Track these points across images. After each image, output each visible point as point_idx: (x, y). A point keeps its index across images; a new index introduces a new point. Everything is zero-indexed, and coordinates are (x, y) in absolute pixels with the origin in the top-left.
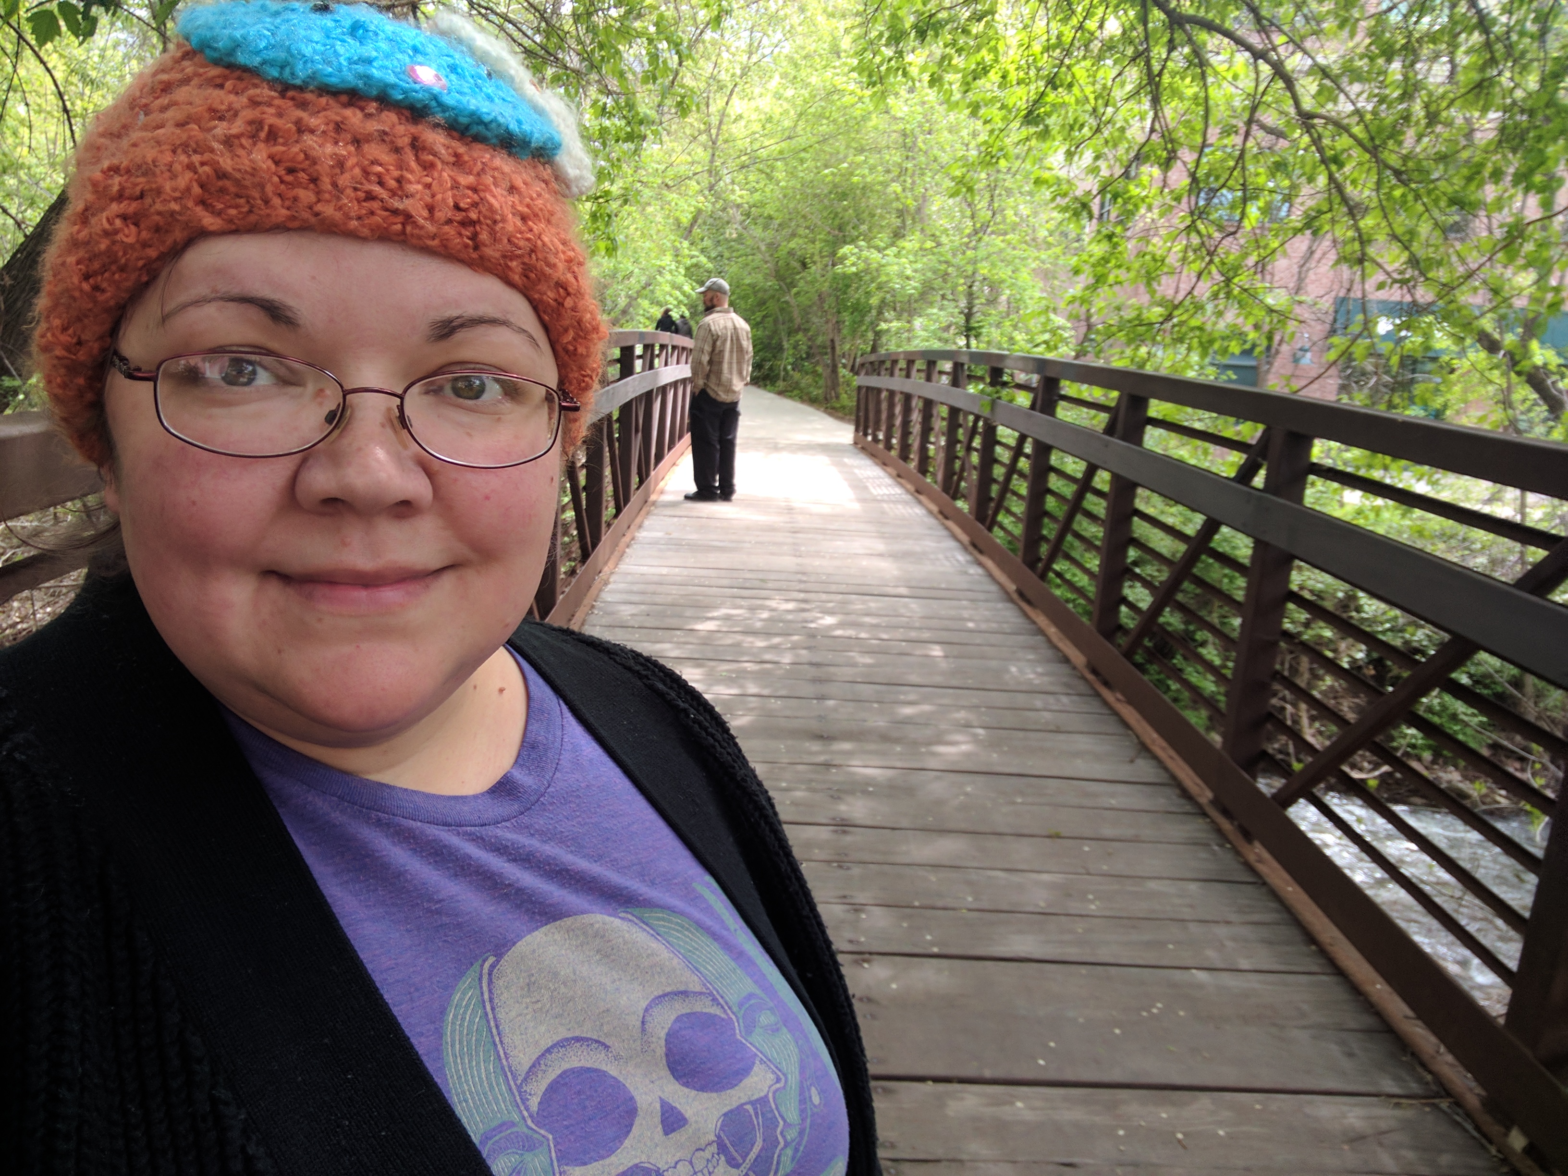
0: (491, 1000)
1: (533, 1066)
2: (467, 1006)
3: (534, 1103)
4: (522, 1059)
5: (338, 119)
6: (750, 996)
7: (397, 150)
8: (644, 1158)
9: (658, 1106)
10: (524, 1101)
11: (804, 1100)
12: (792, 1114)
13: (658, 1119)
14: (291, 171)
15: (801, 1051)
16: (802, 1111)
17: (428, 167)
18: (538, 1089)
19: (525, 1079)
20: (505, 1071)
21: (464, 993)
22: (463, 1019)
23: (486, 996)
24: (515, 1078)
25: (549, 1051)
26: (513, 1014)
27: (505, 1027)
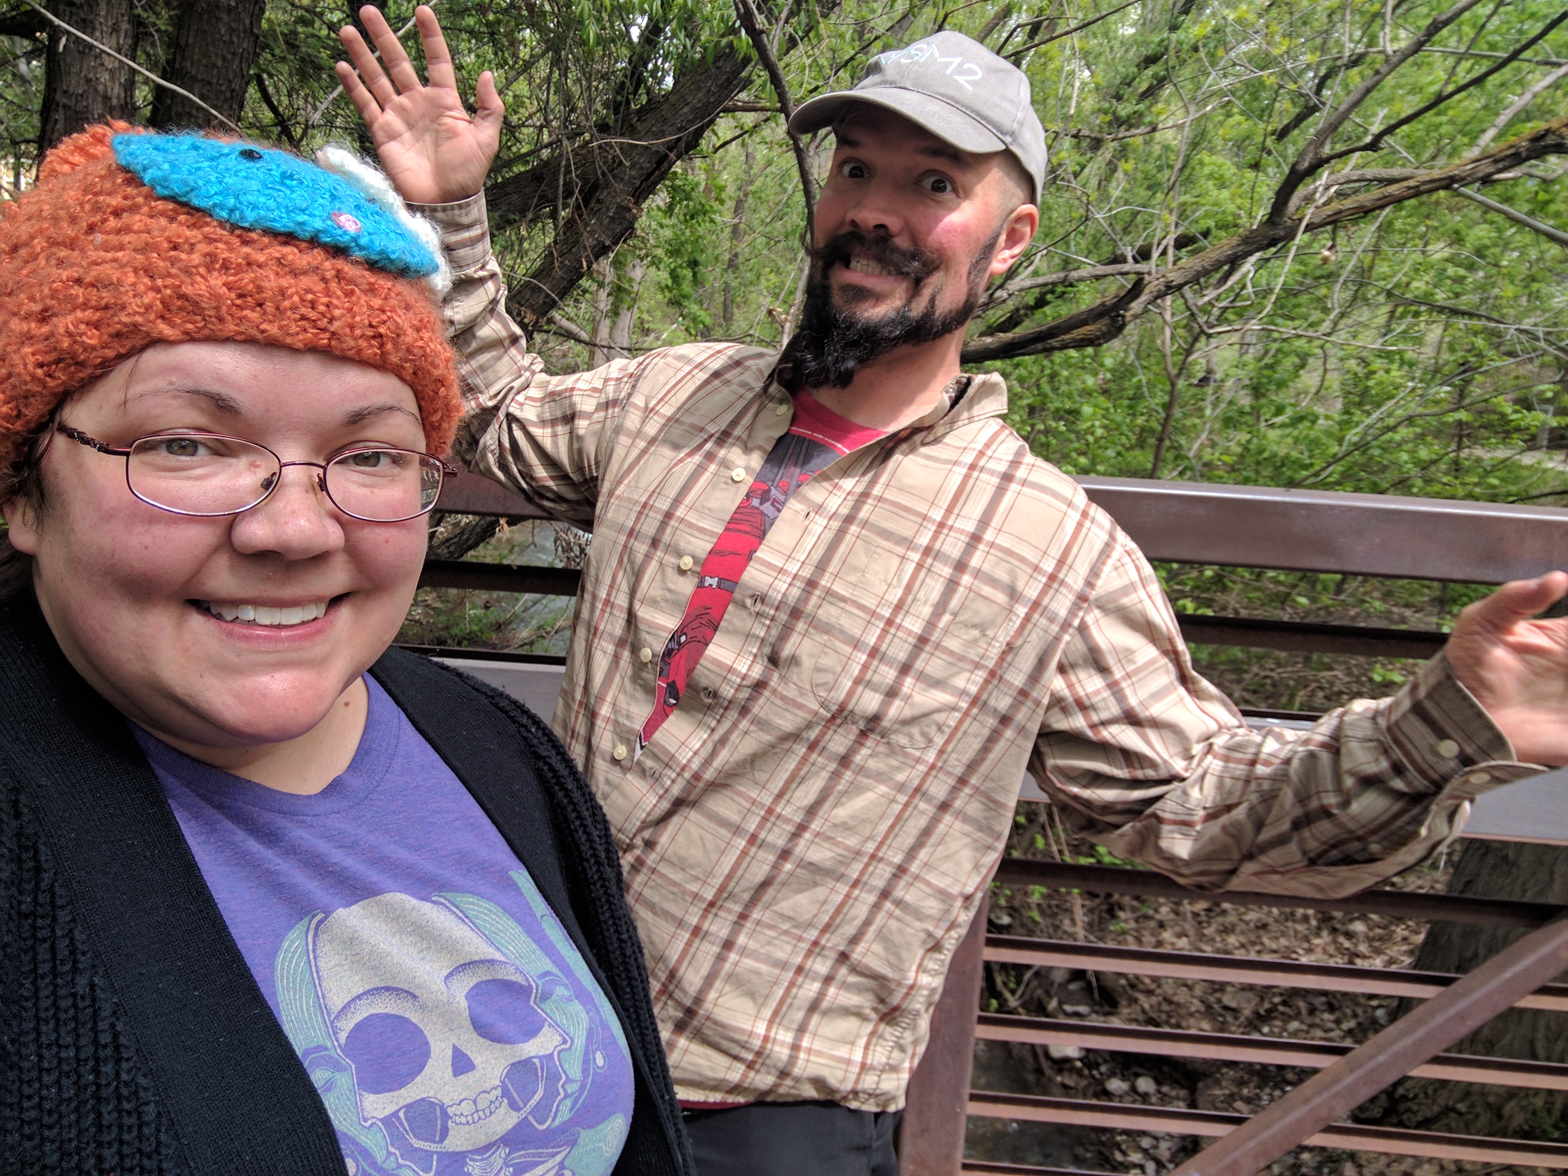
0: (314, 951)
1: (345, 1007)
2: (294, 952)
3: (343, 1036)
4: (336, 1002)
5: (278, 255)
6: (547, 973)
7: (324, 279)
8: (432, 1093)
9: (450, 1052)
10: (335, 1033)
11: (587, 1061)
12: (574, 1070)
13: (449, 1063)
14: (240, 296)
15: (591, 1020)
16: (585, 1071)
17: (349, 294)
18: (347, 1025)
19: (336, 1017)
20: (322, 1007)
21: (292, 942)
22: (291, 962)
23: (311, 947)
24: (329, 1014)
25: (359, 997)
26: (332, 964)
27: (324, 973)
